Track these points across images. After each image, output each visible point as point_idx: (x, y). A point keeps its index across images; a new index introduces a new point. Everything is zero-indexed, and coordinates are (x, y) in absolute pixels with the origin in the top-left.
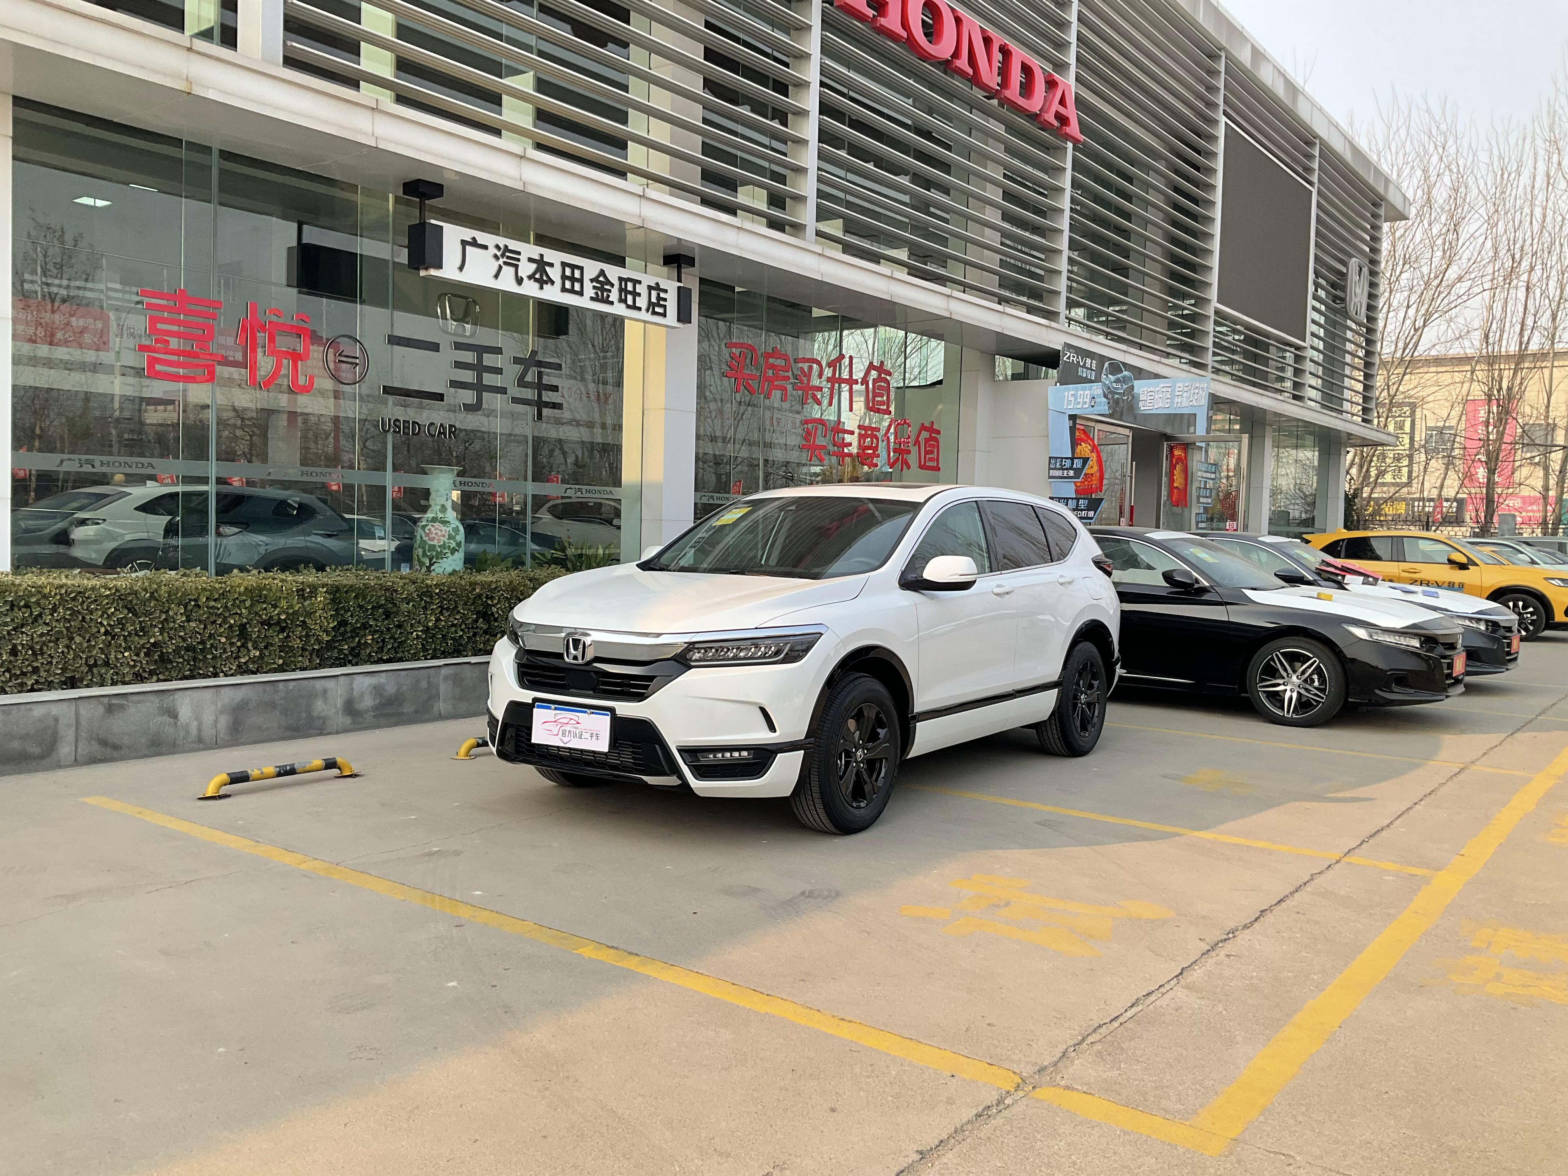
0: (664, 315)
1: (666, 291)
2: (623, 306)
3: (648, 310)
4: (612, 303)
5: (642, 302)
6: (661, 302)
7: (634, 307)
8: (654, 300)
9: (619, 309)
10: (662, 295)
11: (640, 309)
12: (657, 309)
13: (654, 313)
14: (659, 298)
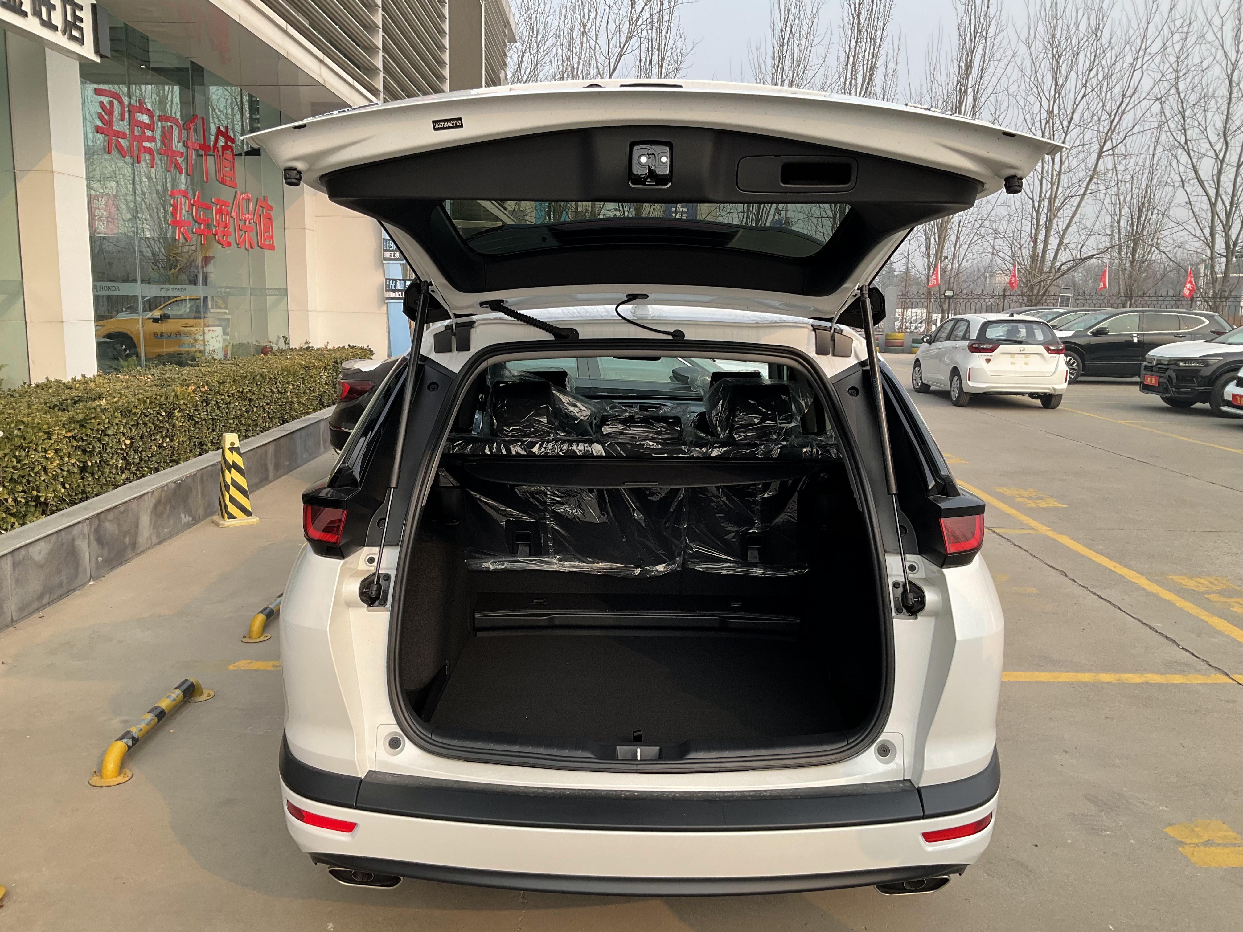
0: (81, 41)
1: (81, 8)
2: (37, 21)
3: (64, 32)
4: (25, 14)
5: (57, 19)
6: (77, 24)
7: (48, 24)
8: (69, 18)
9: (32, 25)
10: (78, 13)
11: (55, 28)
12: (75, 33)
13: (72, 38)
14: (74, 16)
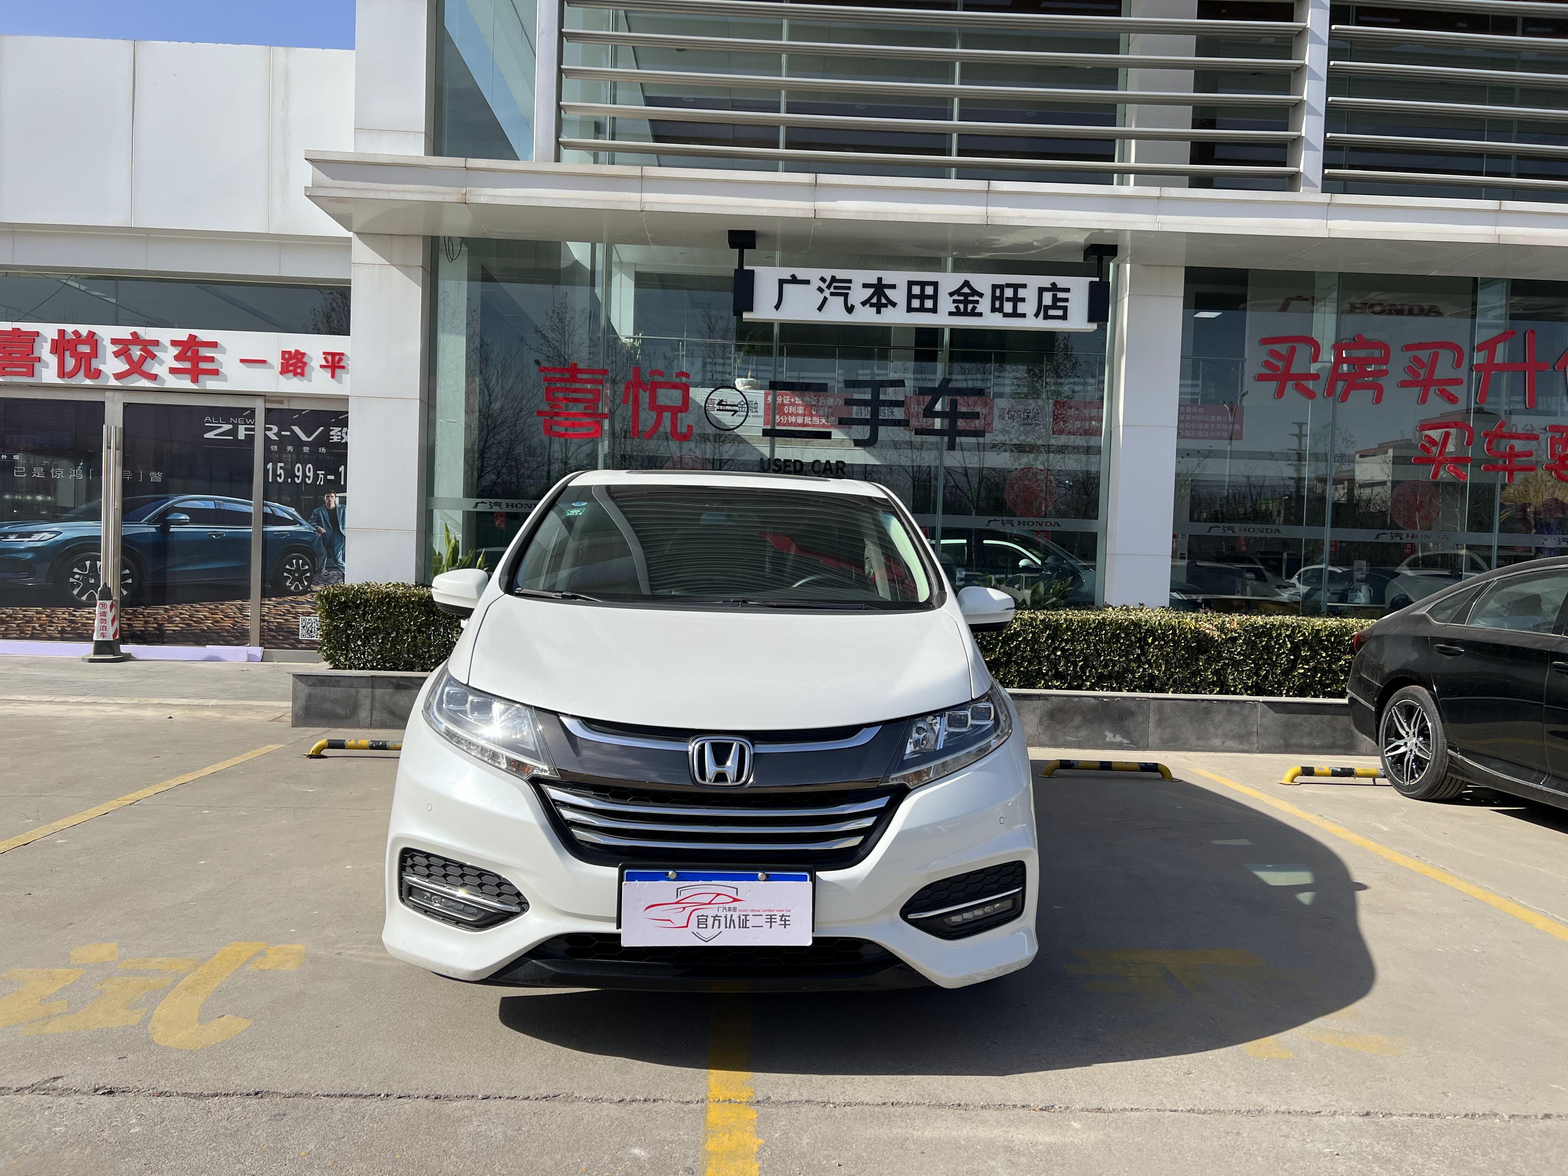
0: (1064, 317)
1: (1067, 290)
2: (998, 316)
3: (1036, 316)
4: (980, 315)
5: (1027, 308)
6: (1059, 304)
7: (1015, 314)
8: (1047, 303)
9: (990, 320)
10: (1060, 295)
11: (1023, 316)
12: (1051, 312)
13: (1047, 317)
14: (1055, 299)
